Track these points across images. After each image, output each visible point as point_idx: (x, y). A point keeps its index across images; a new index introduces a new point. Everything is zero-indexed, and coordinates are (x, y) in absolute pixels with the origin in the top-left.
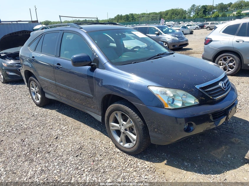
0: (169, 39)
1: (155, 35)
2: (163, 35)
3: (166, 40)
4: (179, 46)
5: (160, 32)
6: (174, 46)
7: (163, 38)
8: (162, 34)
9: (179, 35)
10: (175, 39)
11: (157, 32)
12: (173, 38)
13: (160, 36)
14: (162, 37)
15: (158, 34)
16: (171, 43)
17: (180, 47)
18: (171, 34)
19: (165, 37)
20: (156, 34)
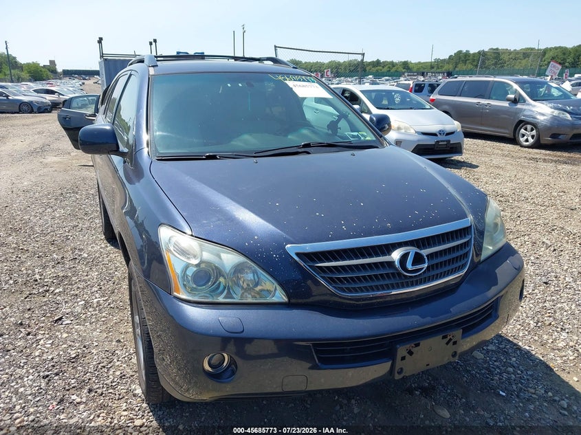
0: (543, 115)
1: (506, 104)
2: (529, 104)
3: (535, 118)
4: (571, 139)
5: (520, 95)
6: (554, 136)
7: (526, 113)
8: (524, 101)
9: (576, 108)
10: (561, 116)
11: (511, 96)
12: (556, 113)
13: (519, 106)
14: (525, 110)
15: (515, 101)
16: (547, 128)
17: (572, 141)
18: (551, 103)
19: (534, 109)
20: (508, 100)
